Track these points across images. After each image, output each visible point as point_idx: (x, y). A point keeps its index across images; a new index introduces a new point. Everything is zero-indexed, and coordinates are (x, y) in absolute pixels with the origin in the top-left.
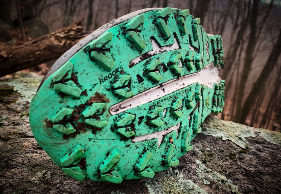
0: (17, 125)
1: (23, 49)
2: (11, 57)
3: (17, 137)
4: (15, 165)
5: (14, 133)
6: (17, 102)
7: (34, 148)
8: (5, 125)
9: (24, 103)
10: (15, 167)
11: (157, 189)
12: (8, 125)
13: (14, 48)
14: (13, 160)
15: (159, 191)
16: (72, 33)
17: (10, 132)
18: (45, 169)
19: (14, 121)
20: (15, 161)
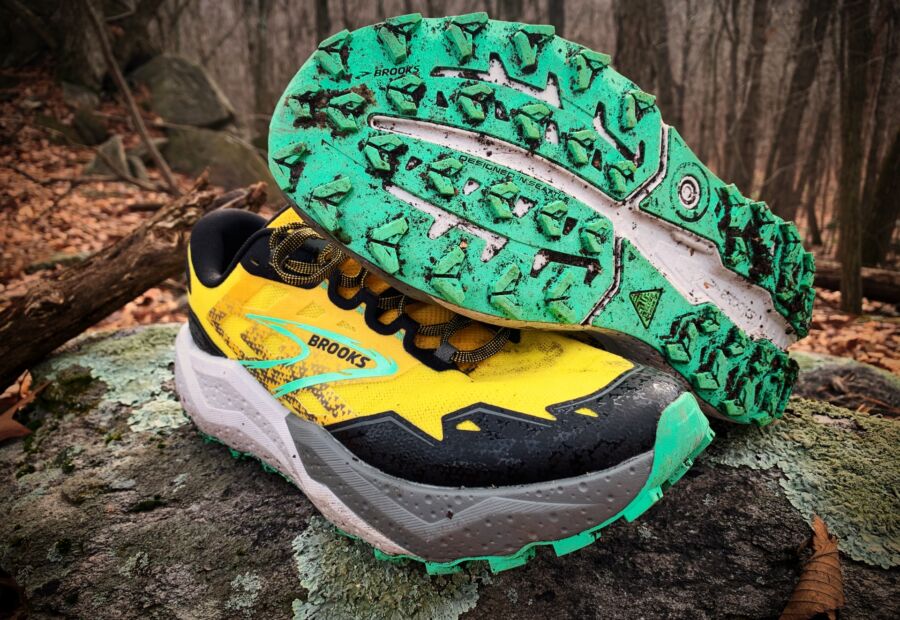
0: (98, 465)
1: (93, 277)
2: (73, 301)
3: (96, 494)
4: (94, 548)
5: (91, 487)
6: (101, 405)
7: (124, 513)
8: (79, 469)
9: (114, 408)
11: (312, 562)
12: (83, 467)
13: (74, 278)
14: (90, 541)
15: (315, 564)
17: (83, 486)
18: (141, 550)
19: (93, 456)
20: (94, 542)
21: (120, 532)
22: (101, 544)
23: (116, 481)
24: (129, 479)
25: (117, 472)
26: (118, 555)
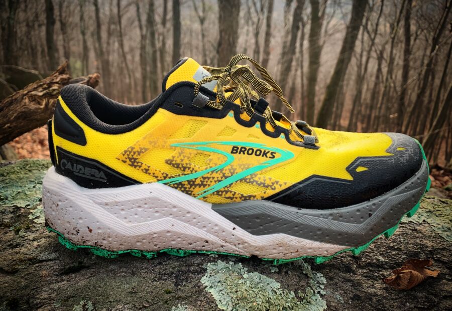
0: (16, 246)
3: (28, 265)
4: (40, 303)
5: (21, 261)
7: (57, 275)
9: (11, 210)
10: (42, 306)
11: (222, 292)
12: (4, 249)
14: (35, 298)
15: (224, 293)
16: (55, 87)
17: (14, 261)
18: (83, 299)
19: (9, 241)
20: (38, 298)
21: (59, 288)
22: (45, 299)
23: (41, 255)
24: (51, 253)
25: (39, 249)
26: (62, 305)
